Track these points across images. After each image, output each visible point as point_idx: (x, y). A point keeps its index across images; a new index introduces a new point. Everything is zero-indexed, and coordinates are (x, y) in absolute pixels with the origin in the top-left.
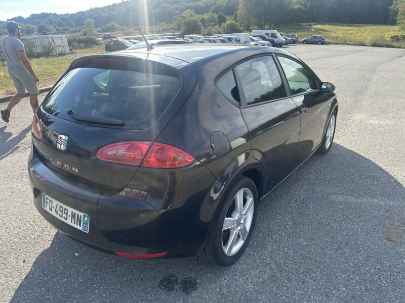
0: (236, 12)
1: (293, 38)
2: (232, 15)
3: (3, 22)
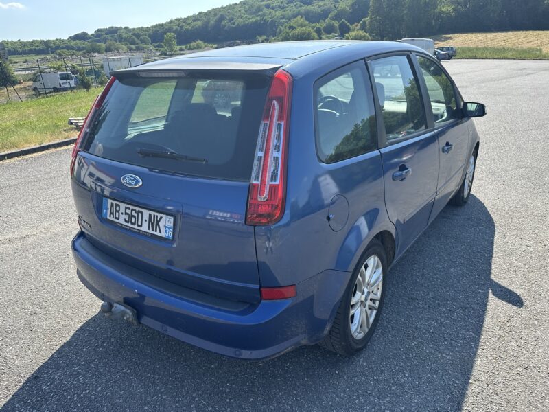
3: (63, 41)
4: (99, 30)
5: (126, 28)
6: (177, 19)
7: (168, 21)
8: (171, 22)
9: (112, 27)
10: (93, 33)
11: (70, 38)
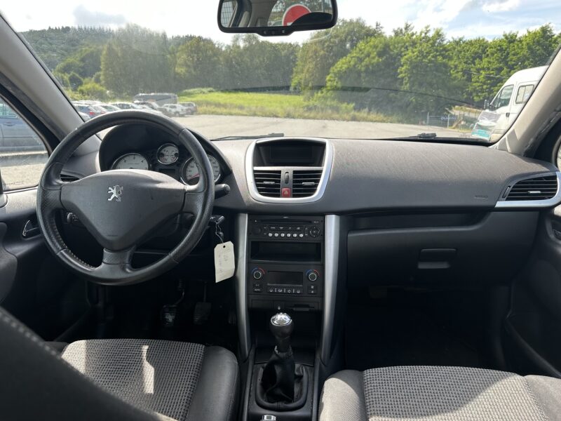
0: (98, 73)
1: (190, 107)
2: (92, 77)
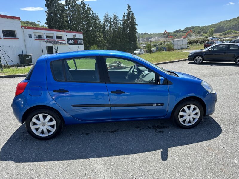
3: (171, 33)
4: (186, 28)
5: (198, 27)
6: (224, 21)
7: (219, 22)
8: (221, 22)
9: (192, 27)
10: (184, 29)
11: (174, 32)
